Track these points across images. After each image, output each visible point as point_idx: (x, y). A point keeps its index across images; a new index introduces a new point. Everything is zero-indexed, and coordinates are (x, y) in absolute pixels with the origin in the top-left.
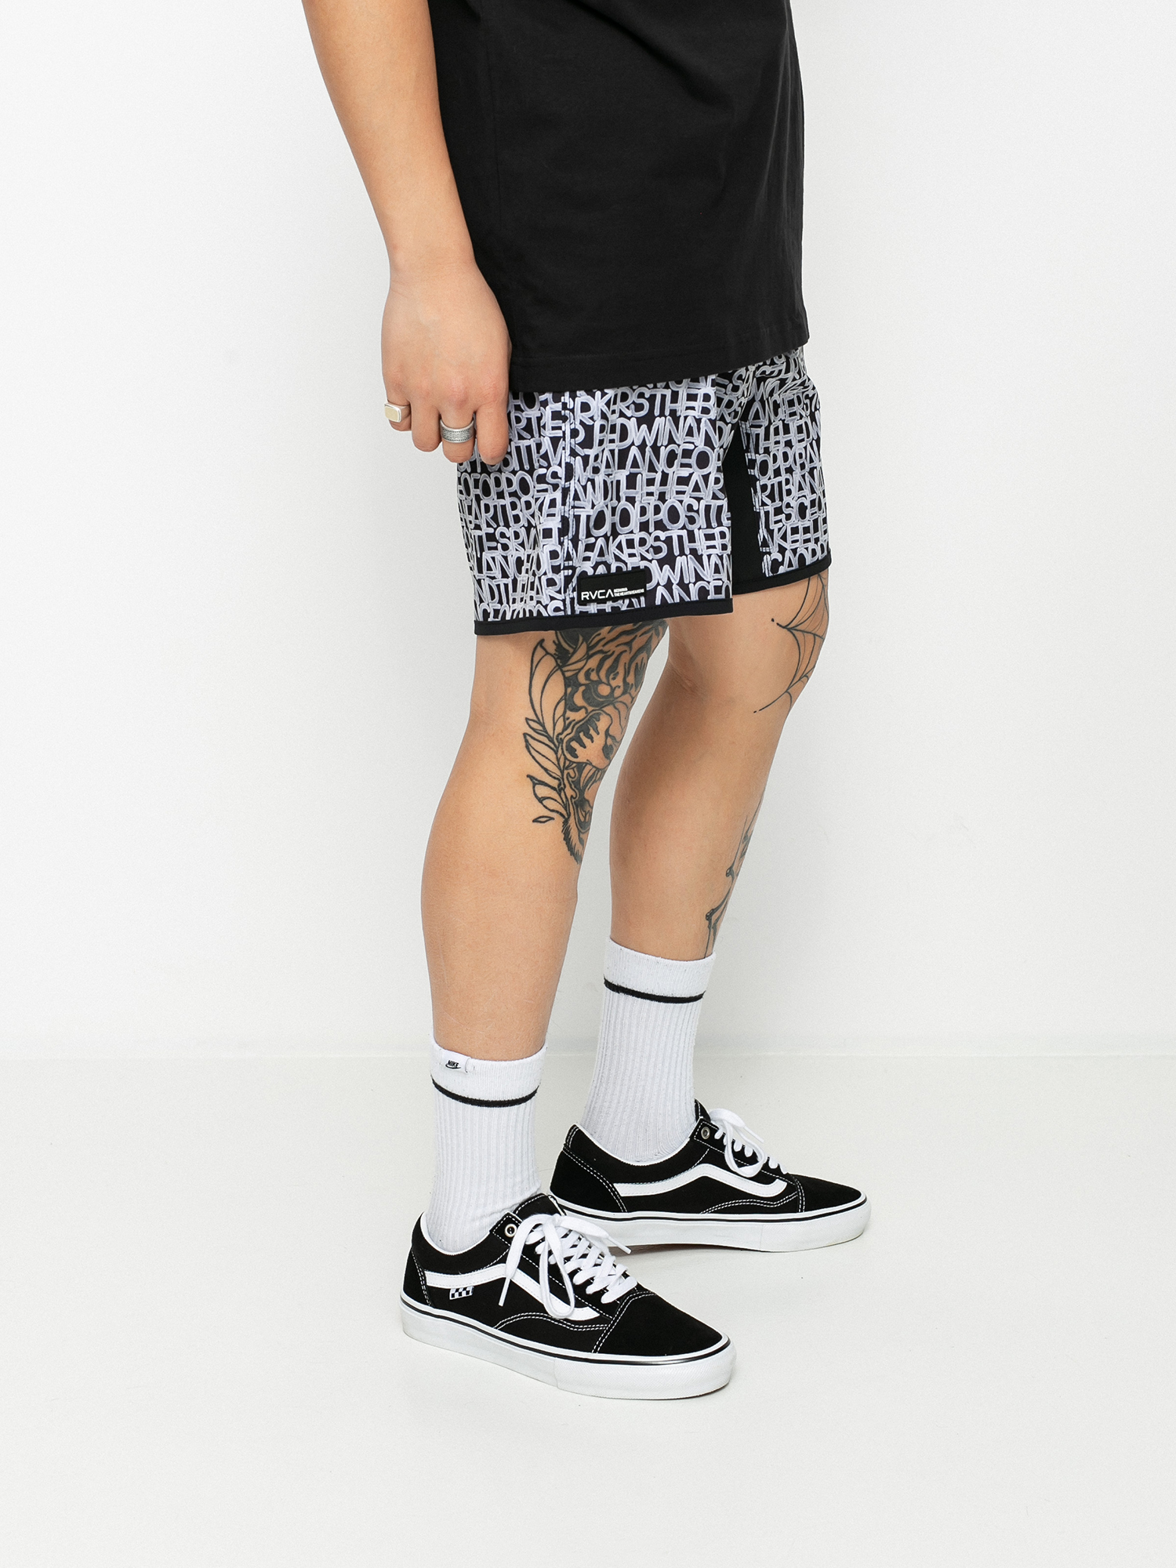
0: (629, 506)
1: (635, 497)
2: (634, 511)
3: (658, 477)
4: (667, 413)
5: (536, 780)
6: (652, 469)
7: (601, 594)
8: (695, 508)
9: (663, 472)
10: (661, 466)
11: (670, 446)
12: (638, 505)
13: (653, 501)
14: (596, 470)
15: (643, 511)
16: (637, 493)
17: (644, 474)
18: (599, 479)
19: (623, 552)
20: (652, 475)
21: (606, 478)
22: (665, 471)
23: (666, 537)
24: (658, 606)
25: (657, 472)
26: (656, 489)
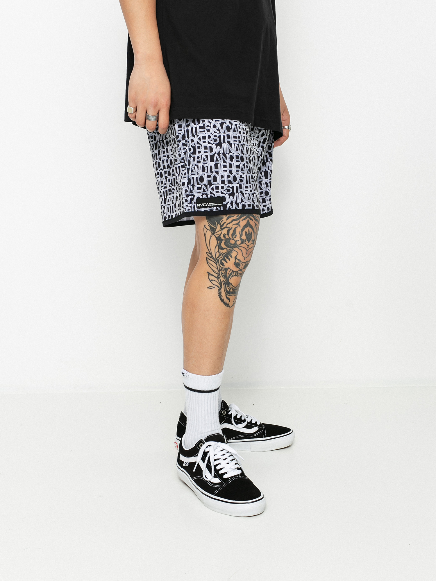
0: (216, 175)
1: (218, 172)
2: (219, 177)
3: (228, 165)
4: (226, 142)
5: (210, 273)
6: (224, 162)
7: (204, 205)
8: (243, 177)
9: (229, 163)
10: (228, 161)
11: (230, 154)
12: (220, 174)
13: (227, 173)
14: (199, 162)
15: (222, 177)
16: (219, 170)
17: (221, 164)
18: (200, 165)
19: (213, 191)
20: (225, 164)
21: (204, 165)
22: (230, 162)
23: (232, 186)
24: (227, 210)
25: (227, 163)
26: (227, 169)
